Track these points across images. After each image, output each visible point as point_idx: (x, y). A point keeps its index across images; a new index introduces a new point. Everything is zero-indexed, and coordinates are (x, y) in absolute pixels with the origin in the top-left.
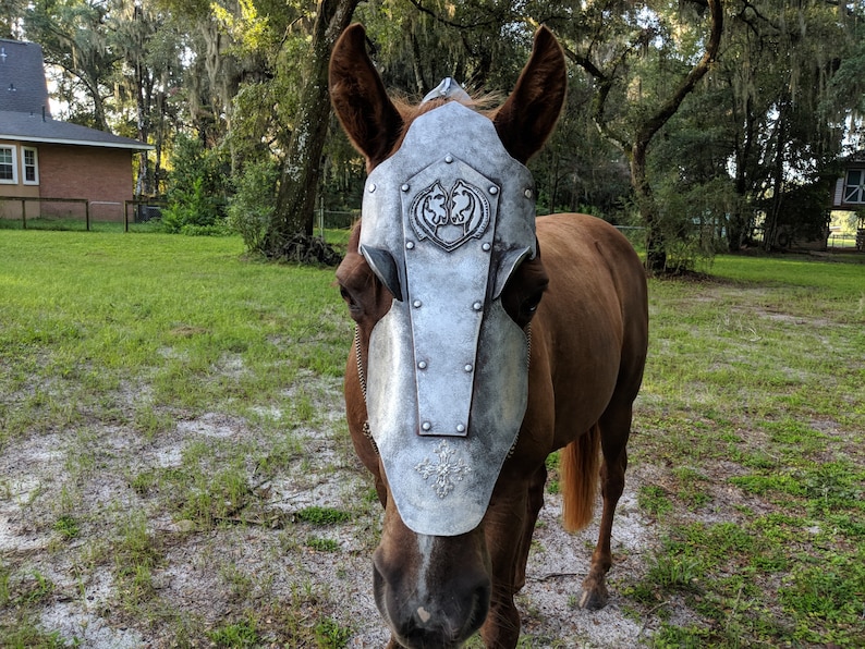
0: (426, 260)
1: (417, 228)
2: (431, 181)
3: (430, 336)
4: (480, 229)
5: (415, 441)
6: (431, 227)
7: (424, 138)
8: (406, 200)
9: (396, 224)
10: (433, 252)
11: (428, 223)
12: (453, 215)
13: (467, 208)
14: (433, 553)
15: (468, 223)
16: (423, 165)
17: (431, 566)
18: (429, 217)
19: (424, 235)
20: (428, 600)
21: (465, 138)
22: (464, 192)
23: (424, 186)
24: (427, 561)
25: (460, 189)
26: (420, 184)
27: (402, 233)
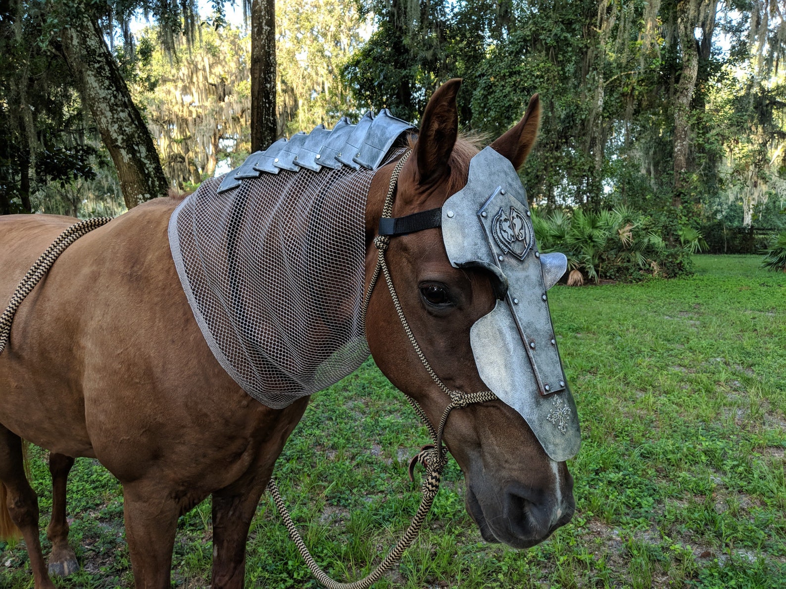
0: (512, 269)
1: (501, 245)
2: (498, 209)
3: (529, 325)
4: (532, 243)
5: (541, 401)
6: (509, 243)
7: (481, 174)
8: (487, 224)
9: (483, 242)
10: (513, 262)
11: (507, 241)
12: (517, 234)
13: (522, 228)
15: (525, 238)
16: (487, 196)
18: (505, 235)
19: (507, 250)
21: (503, 175)
22: (517, 216)
23: (494, 212)
25: (515, 214)
26: (492, 210)
27: (490, 249)
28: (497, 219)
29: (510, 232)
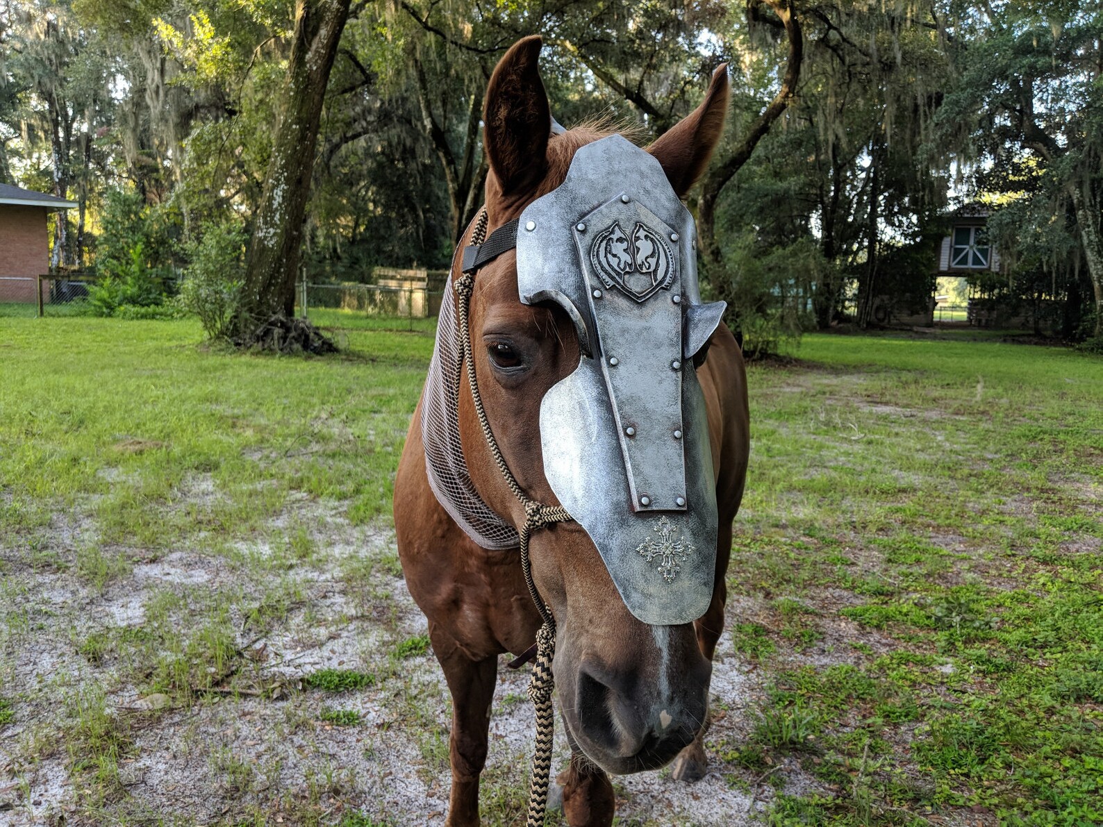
0: (616, 311)
1: (602, 274)
2: (609, 222)
3: (632, 400)
4: (668, 280)
6: (618, 274)
7: (591, 172)
8: (582, 244)
9: (573, 269)
10: (622, 303)
12: (639, 262)
13: (652, 256)
14: (670, 646)
15: (655, 271)
16: (596, 203)
17: (671, 661)
18: (614, 262)
19: (612, 283)
20: (671, 700)
21: (636, 176)
22: (646, 237)
23: (601, 226)
24: (665, 654)
25: (642, 234)
26: (598, 223)
27: (582, 279)
28: (605, 236)
29: (626, 258)
